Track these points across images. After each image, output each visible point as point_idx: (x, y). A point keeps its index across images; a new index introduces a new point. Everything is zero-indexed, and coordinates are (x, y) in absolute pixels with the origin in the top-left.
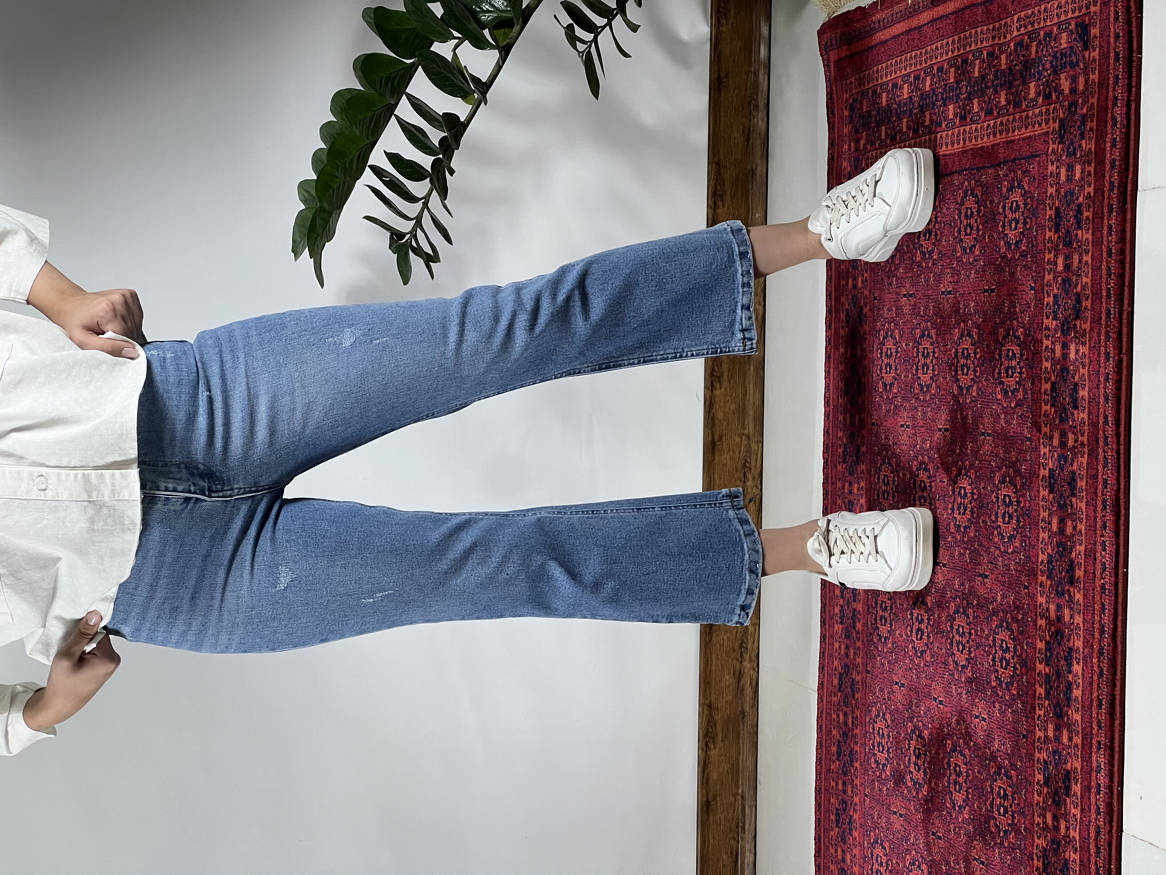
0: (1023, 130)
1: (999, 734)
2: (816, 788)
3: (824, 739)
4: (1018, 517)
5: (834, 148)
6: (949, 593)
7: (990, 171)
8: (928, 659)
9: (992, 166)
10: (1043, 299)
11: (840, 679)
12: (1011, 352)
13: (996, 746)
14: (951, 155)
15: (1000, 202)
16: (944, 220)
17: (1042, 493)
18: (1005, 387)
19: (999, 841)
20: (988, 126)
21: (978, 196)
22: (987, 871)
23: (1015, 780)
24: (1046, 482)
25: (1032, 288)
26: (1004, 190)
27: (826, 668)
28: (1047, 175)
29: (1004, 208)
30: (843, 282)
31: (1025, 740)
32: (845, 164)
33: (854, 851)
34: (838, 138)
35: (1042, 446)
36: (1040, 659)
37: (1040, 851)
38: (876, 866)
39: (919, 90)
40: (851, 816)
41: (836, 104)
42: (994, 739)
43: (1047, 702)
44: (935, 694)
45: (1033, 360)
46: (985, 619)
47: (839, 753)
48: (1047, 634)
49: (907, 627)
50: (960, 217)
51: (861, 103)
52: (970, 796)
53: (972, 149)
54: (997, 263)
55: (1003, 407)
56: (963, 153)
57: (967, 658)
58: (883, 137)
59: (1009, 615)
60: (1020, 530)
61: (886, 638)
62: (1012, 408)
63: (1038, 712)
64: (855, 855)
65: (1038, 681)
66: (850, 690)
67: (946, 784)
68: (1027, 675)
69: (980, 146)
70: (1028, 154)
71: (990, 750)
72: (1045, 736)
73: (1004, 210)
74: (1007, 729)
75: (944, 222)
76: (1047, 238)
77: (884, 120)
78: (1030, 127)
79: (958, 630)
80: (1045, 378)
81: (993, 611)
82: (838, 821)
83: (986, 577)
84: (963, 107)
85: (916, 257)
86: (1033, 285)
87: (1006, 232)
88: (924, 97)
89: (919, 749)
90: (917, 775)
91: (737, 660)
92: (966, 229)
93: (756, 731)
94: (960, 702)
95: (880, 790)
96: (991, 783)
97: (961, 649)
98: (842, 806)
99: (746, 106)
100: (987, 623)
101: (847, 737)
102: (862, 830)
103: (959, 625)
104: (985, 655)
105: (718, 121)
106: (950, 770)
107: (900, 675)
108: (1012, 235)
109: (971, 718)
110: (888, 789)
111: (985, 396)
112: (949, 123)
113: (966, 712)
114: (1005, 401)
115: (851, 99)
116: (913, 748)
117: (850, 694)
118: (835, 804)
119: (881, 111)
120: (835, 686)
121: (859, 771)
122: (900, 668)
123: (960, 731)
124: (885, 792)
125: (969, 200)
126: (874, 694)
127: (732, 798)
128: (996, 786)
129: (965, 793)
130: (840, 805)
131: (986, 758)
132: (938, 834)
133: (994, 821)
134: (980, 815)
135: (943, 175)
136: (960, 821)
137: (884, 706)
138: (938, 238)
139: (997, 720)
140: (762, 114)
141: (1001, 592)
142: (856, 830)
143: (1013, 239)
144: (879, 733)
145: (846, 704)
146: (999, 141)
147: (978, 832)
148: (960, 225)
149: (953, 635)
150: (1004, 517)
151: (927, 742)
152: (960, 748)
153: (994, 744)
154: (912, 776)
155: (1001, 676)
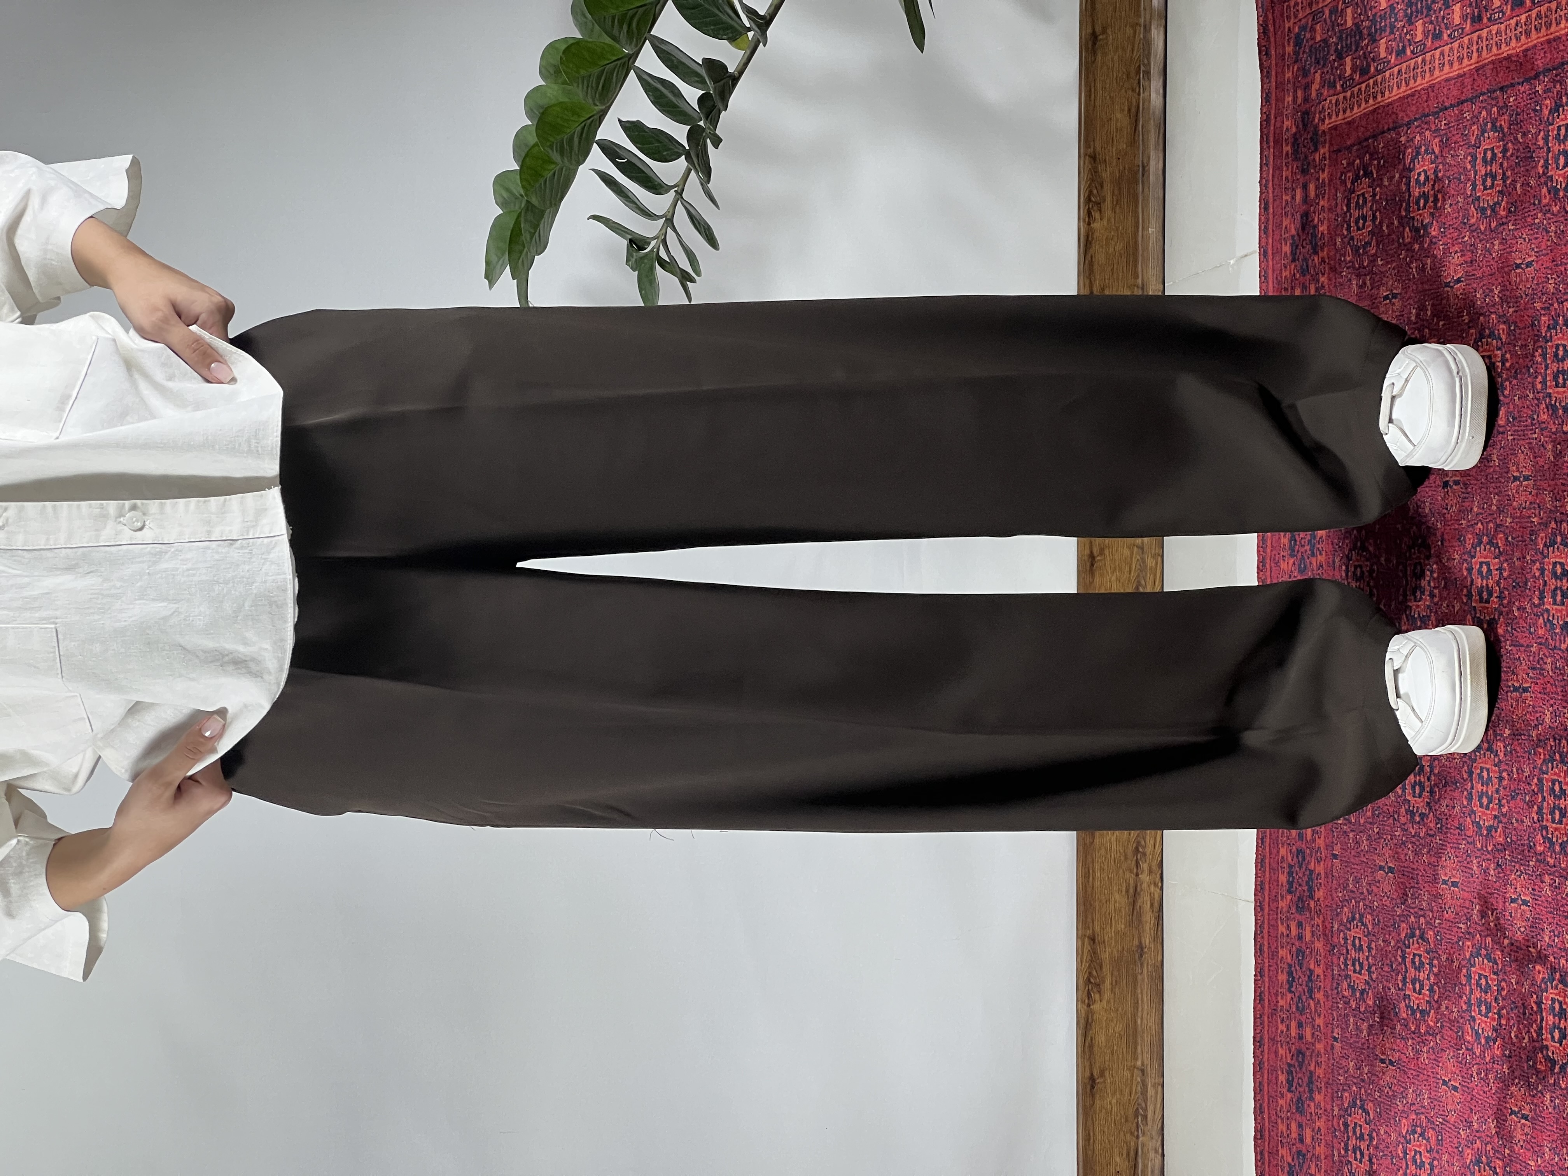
1: (1550, 920)
2: (1254, 1037)
3: (1267, 965)
5: (1270, 104)
7: (1522, 89)
8: (1432, 825)
9: (1527, 80)
11: (1290, 874)
12: (1561, 349)
13: (1547, 939)
14: (1459, 76)
15: (1540, 130)
16: (1448, 174)
18: (1553, 402)
19: (1552, 1081)
20: (1517, 25)
21: (1502, 129)
22: (1534, 1128)
26: (1546, 112)
27: (1267, 861)
29: (1546, 139)
32: (1287, 123)
33: (1318, 1124)
34: (1276, 88)
38: (1352, 1142)
40: (1311, 1072)
41: (1272, 40)
42: (1543, 930)
44: (1446, 875)
46: (1525, 752)
47: (1290, 983)
50: (1474, 166)
51: (1313, 30)
52: (1503, 1022)
53: (1493, 62)
54: (1537, 221)
55: (1550, 431)
56: (1476, 71)
57: (1495, 817)
58: (1348, 72)
64: (1319, 1130)
66: (1306, 888)
67: (1465, 1007)
69: (1505, 54)
71: (1535, 946)
73: (1546, 141)
74: (1563, 911)
75: (1449, 178)
77: (1349, 47)
79: (1480, 776)
81: (1539, 740)
82: (1290, 1083)
83: (1525, 690)
85: (1403, 239)
87: (1550, 174)
89: (1420, 956)
90: (1417, 998)
91: (1131, 871)
92: (1484, 181)
93: (1161, 974)
94: (1486, 882)
95: (1358, 1028)
96: (1537, 997)
97: (1485, 803)
98: (1297, 1060)
99: (1133, 74)
100: (1529, 759)
101: (1303, 957)
102: (1329, 1090)
103: (1482, 769)
104: (1525, 806)
105: (1093, 97)
106: (1470, 986)
107: (1387, 855)
108: (1559, 175)
109: (1504, 903)
110: (1372, 1026)
111: (1520, 421)
112: (1454, 31)
113: (1495, 895)
114: (1554, 423)
115: (1297, 28)
116: (1411, 957)
117: (1307, 894)
118: (1286, 1057)
119: (1344, 36)
120: (1282, 885)
121: (1322, 1004)
122: (1386, 844)
123: (1486, 925)
124: (1365, 1032)
125: (1489, 138)
126: (1345, 888)
127: (1127, 1074)
128: (1547, 999)
129: (1496, 1016)
130: (1294, 1058)
131: (1530, 961)
132: (1452, 1082)
133: (1545, 1052)
134: (1520, 1047)
135: (1446, 109)
136: (1488, 1060)
137: (1361, 904)
138: (1439, 204)
139: (1547, 901)
140: (1156, 84)
141: (1551, 709)
142: (1319, 1093)
143: (1561, 182)
144: (1354, 945)
145: (1300, 910)
146: (1535, 42)
147: (1517, 1074)
148: (1475, 177)
149: (1472, 784)
150: (1554, 596)
151: (1432, 946)
152: (1487, 950)
153: (1543, 938)
154: (1409, 1003)
155: (1552, 834)
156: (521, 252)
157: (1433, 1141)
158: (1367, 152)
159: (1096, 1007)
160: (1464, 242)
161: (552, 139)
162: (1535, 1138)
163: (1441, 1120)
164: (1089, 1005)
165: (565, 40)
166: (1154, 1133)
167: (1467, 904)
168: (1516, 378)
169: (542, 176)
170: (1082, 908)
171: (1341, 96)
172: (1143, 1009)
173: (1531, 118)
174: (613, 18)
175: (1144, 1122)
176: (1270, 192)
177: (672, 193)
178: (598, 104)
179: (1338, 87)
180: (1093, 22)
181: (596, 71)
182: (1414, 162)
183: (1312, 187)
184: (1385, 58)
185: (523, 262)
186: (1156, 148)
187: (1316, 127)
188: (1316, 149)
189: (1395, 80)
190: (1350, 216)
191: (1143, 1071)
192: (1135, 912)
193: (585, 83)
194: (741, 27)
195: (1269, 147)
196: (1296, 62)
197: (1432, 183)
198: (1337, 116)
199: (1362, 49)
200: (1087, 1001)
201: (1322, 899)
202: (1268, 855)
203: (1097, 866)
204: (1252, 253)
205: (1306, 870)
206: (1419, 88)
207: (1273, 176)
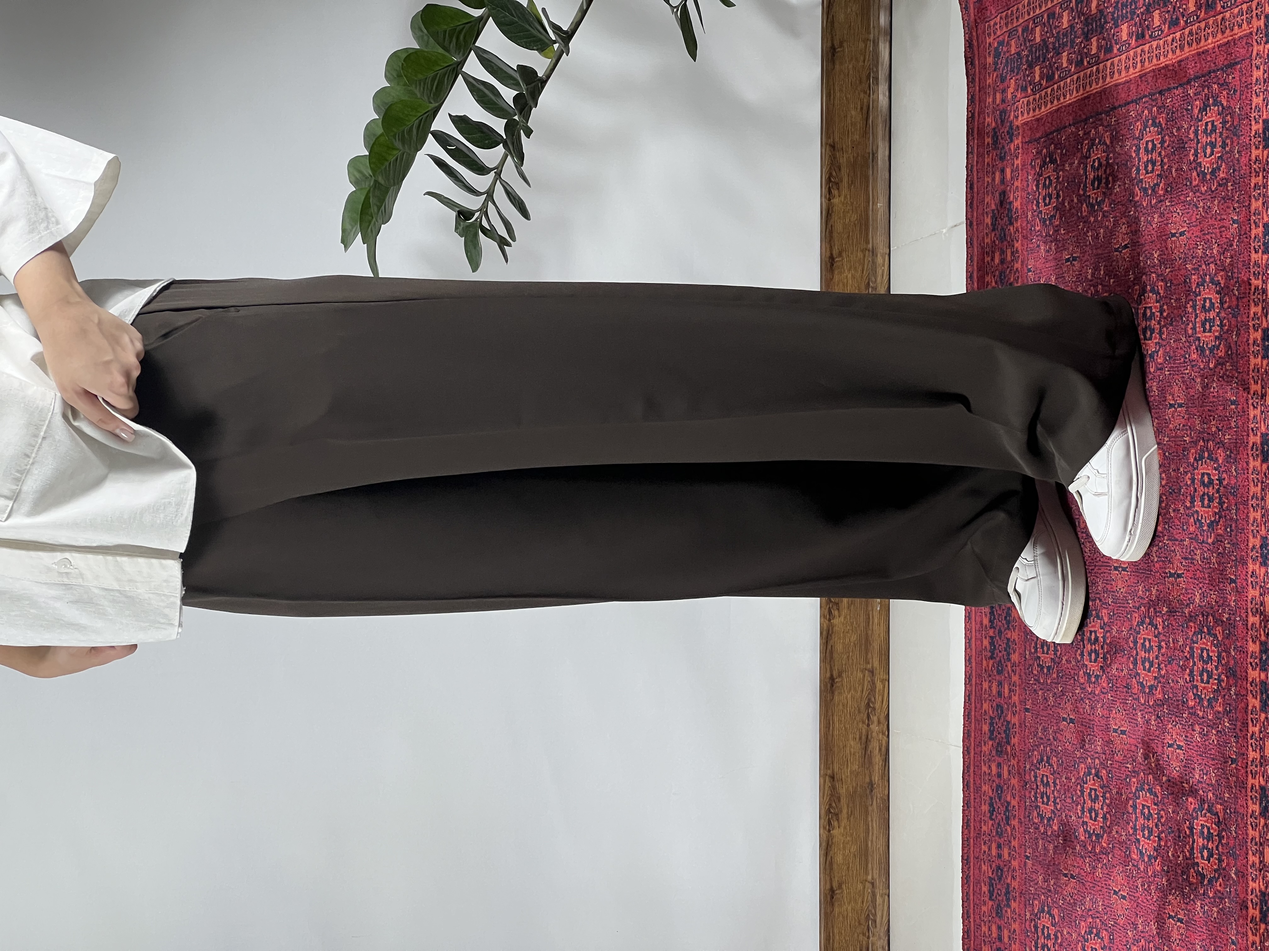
0: (1219, 36)
1: (1200, 761)
2: (962, 856)
3: (972, 797)
4: (1220, 498)
5: (975, 104)
6: (1130, 602)
7: (1177, 92)
8: (1105, 685)
9: (1181, 85)
10: (1250, 232)
11: (991, 724)
12: (1208, 301)
13: (1197, 777)
14: (1126, 82)
15: (1191, 126)
16: (1117, 161)
17: (1252, 464)
18: (1201, 345)
19: (1202, 892)
20: (1173, 41)
21: (1161, 125)
22: (1188, 929)
23: (1221, 815)
24: (1257, 450)
25: (1234, 222)
26: (1196, 111)
27: (973, 713)
28: (1251, 84)
29: (1196, 133)
30: (988, 259)
31: (1234, 766)
32: (988, 120)
33: (1013, 926)
34: (979, 91)
35: (1251, 407)
36: (1253, 664)
37: (1256, 896)
38: (1041, 941)
39: (1083, 14)
40: (1008, 884)
41: (976, 52)
42: (1194, 769)
43: (1263, 716)
44: (1116, 724)
45: (1237, 306)
46: (1179, 626)
47: (991, 813)
48: (1262, 633)
49: (1077, 651)
50: (1138, 155)
51: (1008, 44)
52: (1163, 843)
53: (1153, 71)
54: (1188, 199)
55: (1199, 367)
56: (1140, 78)
57: (1155, 677)
58: (1037, 78)
59: (1210, 618)
60: (1223, 514)
61: (1049, 668)
62: (1211, 369)
63: (1251, 729)
64: (1015, 931)
65: (1251, 691)
66: (1004, 736)
67: (1131, 832)
68: (1236, 686)
69: (1163, 64)
70: (1226, 63)
71: (1188, 783)
72: (1261, 756)
74: (1211, 754)
75: (1117, 164)
76: (1253, 157)
77: (1038, 59)
78: (1228, 30)
79: (1143, 645)
80: (1254, 325)
81: (1191, 616)
82: (991, 893)
83: (1179, 576)
84: (1140, 24)
85: (1081, 213)
86: (1236, 218)
87: (1199, 161)
88: (1090, 21)
89: (1095, 790)
90: (1093, 825)
91: (863, 722)
92: (1146, 167)
93: (887, 805)
94: (1148, 730)
95: (1045, 849)
96: (1190, 824)
97: (1147, 667)
98: (997, 874)
99: (864, 78)
100: (1182, 631)
101: (1002, 792)
102: (1023, 899)
103: (1145, 639)
104: (1180, 669)
105: (832, 97)
106: (1136, 814)
107: (1069, 709)
108: (1207, 162)
109: (1163, 747)
110: (1056, 847)
111: (1175, 360)
112: (1122, 46)
113: (1156, 741)
114: (1202, 361)
115: (996, 43)
116: (1088, 791)
117: (1005, 740)
118: (988, 872)
119: (1034, 49)
120: (985, 734)
121: (1017, 830)
122: (1068, 700)
123: (1149, 765)
124: (1051, 851)
125: (1150, 132)
126: (1035, 735)
127: (860, 886)
128: (1197, 824)
129: (1157, 839)
130: (995, 873)
131: (1184, 795)
132: (1121, 892)
133: (1196, 868)
134: (1177, 864)
135: (1115, 108)
136: (1150, 874)
137: (1048, 748)
138: (1110, 186)
139: (1197, 746)
140: (882, 88)
141: (1200, 591)
142: (1015, 901)
143: (1208, 168)
144: (1042, 781)
145: (1000, 753)
146: (1188, 54)
147: (1173, 885)
148: (1138, 164)
149: (1137, 652)
150: (1202, 501)
151: (1105, 782)
152: (1149, 785)
153: (1194, 775)
154: (1087, 828)
155: (1201, 692)
156: (370, 222)
157: (1106, 940)
158: (1052, 143)
159: (835, 832)
160: (1130, 215)
161: (394, 129)
162: (1188, 937)
163: (1112, 923)
164: (829, 831)
165: (406, 50)
166: (882, 934)
167: (1133, 748)
168: (1171, 325)
169: (387, 160)
170: (824, 752)
171: (1031, 98)
172: (873, 834)
173: (1183, 116)
174: (445, 32)
175: (874, 925)
176: (975, 174)
177: (492, 174)
178: (432, 101)
179: (1029, 91)
180: (832, 37)
181: (431, 74)
182: (1090, 151)
183: (1008, 171)
184: (1066, 67)
185: (371, 229)
186: (883, 139)
187: (1011, 122)
188: (1012, 141)
189: (1075, 86)
190: (1039, 195)
191: (873, 884)
192: (867, 756)
193: (422, 84)
194: (549, 40)
195: (974, 138)
196: (995, 70)
197: (1104, 168)
198: (1028, 113)
199: (1048, 60)
200: (827, 827)
201: (1017, 744)
202: (973, 709)
203: (836, 719)
204: (960, 224)
205: (1004, 721)
206: (1095, 91)
207: (977, 162)
